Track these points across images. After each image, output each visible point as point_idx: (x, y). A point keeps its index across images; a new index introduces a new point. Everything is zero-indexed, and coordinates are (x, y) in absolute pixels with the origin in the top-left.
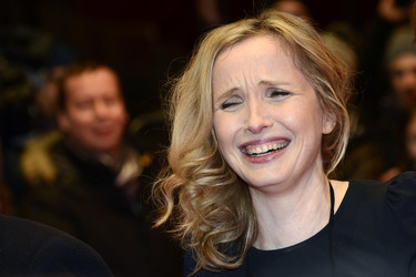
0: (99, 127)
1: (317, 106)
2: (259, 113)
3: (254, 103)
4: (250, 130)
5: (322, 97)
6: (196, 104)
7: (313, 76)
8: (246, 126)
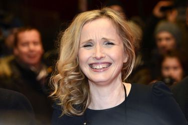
0: (30, 54)
1: (123, 51)
2: (100, 51)
3: (98, 47)
4: (96, 58)
5: (126, 47)
6: (72, 44)
7: (124, 38)
8: (94, 56)
